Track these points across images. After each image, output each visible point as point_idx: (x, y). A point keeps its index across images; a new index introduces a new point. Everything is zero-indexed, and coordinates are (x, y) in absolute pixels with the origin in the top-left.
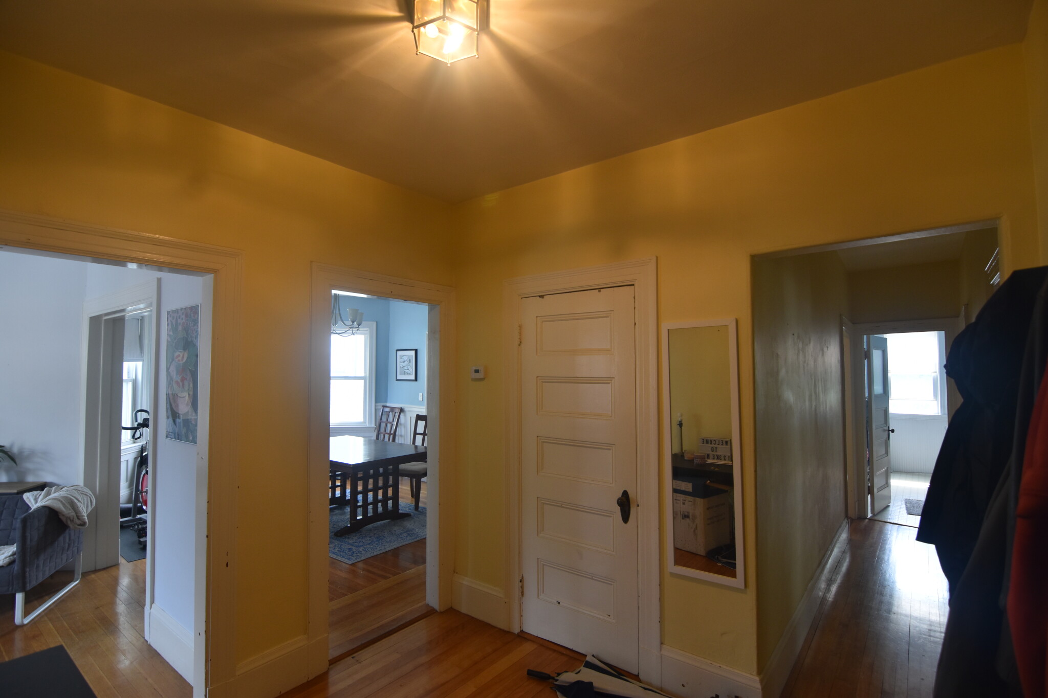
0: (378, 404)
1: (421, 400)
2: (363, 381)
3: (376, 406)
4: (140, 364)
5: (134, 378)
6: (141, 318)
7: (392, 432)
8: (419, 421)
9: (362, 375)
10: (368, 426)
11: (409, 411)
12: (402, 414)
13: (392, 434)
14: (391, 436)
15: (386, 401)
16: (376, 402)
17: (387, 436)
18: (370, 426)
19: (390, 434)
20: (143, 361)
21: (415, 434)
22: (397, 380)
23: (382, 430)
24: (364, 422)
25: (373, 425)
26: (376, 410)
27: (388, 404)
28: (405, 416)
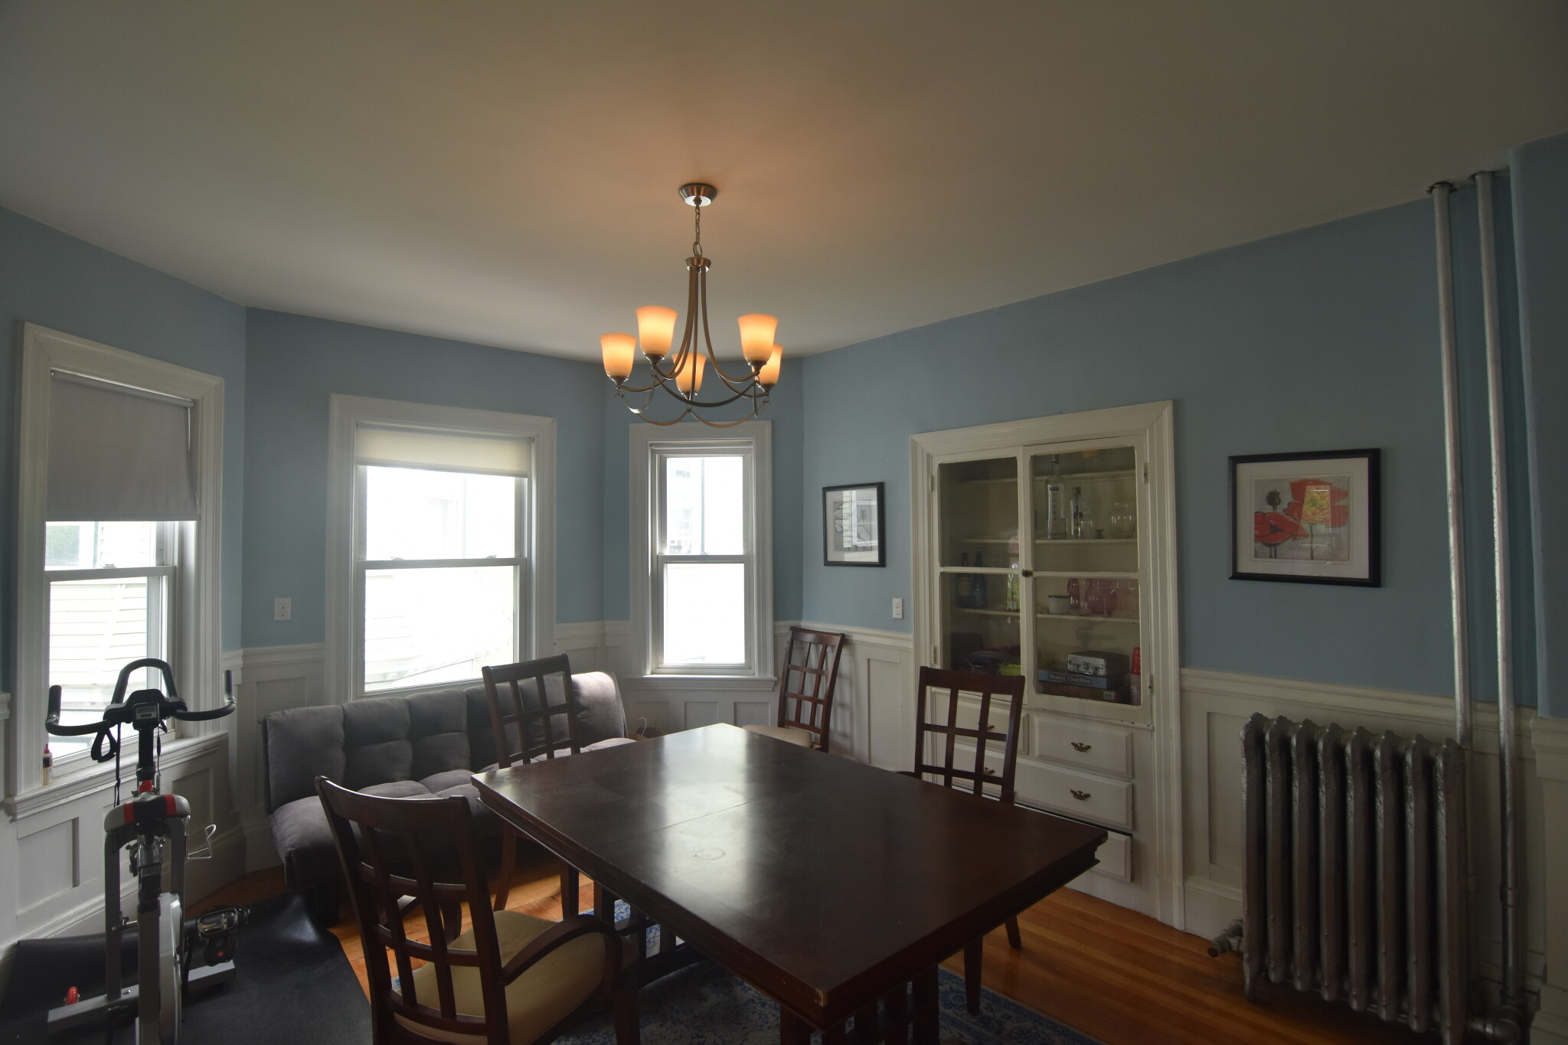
0: (781, 623)
1: (900, 617)
2: (741, 567)
3: (775, 628)
4: (191, 526)
5: (176, 563)
6: (192, 405)
7: (821, 695)
8: (930, 690)
9: (738, 550)
10: (757, 676)
11: (863, 643)
12: (844, 651)
13: (820, 702)
14: (821, 707)
15: (799, 617)
16: (777, 617)
17: (807, 706)
18: (762, 677)
19: (815, 701)
20: (198, 518)
21: (922, 727)
22: (827, 563)
23: (794, 688)
24: (747, 666)
25: (770, 676)
26: (775, 637)
27: (805, 624)
28: (852, 654)
